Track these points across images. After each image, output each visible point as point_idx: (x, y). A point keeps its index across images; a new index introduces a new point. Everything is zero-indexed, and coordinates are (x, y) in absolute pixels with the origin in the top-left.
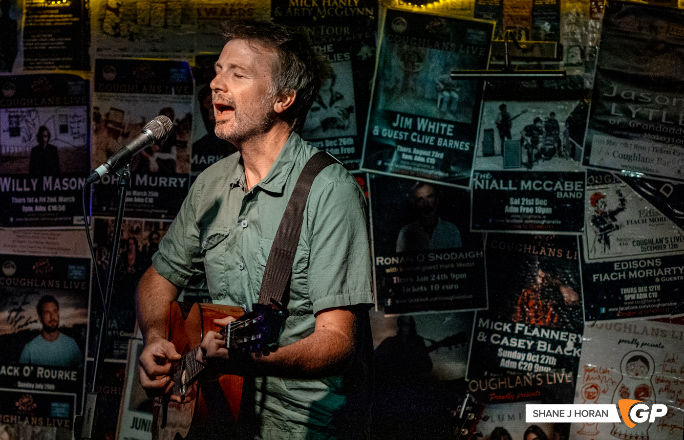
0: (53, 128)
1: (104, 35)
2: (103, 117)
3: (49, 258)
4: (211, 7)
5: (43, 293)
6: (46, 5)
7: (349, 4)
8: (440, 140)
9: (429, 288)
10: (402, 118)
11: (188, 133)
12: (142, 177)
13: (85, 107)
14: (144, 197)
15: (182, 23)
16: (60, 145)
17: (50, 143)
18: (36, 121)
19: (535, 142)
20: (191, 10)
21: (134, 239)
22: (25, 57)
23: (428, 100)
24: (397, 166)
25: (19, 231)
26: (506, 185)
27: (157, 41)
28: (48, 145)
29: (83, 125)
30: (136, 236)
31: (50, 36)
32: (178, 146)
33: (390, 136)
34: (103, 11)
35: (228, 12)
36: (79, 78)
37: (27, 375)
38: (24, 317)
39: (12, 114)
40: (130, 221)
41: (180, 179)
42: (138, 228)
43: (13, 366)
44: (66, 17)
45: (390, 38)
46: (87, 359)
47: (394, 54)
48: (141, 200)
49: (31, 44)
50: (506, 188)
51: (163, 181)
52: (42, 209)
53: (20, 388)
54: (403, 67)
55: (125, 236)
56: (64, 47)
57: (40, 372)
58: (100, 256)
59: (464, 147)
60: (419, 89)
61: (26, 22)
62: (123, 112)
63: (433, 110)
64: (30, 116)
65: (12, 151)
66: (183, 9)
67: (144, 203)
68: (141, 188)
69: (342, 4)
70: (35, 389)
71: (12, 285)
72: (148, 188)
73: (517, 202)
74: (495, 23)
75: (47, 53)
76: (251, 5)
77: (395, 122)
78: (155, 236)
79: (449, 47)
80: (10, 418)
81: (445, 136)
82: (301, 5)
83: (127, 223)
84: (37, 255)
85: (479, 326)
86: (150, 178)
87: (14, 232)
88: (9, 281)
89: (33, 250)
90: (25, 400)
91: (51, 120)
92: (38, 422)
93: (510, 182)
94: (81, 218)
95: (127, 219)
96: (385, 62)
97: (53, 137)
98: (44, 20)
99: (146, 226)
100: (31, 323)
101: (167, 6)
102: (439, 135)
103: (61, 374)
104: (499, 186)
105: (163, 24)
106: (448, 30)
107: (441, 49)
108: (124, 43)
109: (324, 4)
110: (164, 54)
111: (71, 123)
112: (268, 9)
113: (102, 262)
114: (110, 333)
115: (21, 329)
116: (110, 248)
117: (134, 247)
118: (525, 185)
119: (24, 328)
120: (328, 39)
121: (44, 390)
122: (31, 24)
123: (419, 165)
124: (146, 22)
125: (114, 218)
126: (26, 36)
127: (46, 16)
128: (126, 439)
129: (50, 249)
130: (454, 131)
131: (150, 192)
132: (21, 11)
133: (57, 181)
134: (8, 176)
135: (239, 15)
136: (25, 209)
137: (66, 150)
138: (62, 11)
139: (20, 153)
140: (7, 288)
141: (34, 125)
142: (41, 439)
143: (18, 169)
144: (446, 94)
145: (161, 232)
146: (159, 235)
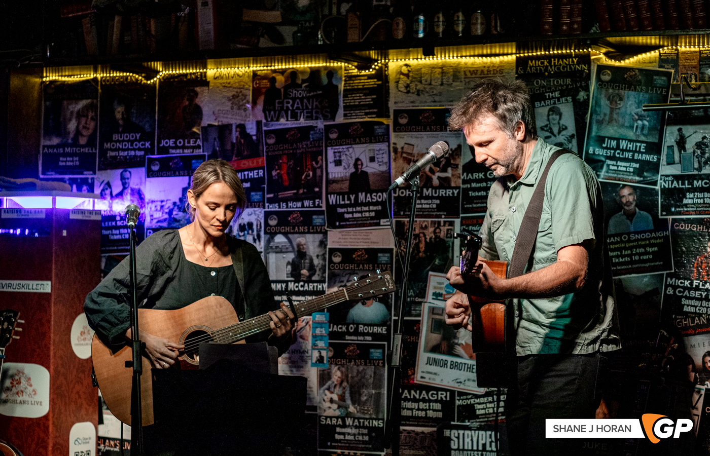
0: (364, 159)
1: (400, 93)
2: (400, 150)
3: (365, 249)
4: (473, 69)
5: (361, 274)
6: (358, 73)
7: (571, 63)
8: (636, 154)
9: (632, 259)
10: (609, 141)
11: (459, 157)
12: (427, 190)
13: (387, 144)
14: (430, 204)
15: (453, 81)
17: (363, 169)
18: (353, 155)
19: (703, 153)
20: (459, 72)
21: (423, 233)
22: (344, 110)
23: (627, 127)
24: (606, 174)
25: (343, 231)
26: (683, 184)
27: (436, 95)
28: (362, 171)
29: (386, 156)
30: (425, 231)
31: (361, 95)
32: (452, 168)
33: (601, 154)
34: (398, 76)
35: (486, 72)
36: (382, 123)
37: (352, 331)
39: (336, 151)
40: (420, 221)
41: (454, 190)
42: (426, 225)
43: (342, 325)
44: (372, 82)
45: (600, 85)
46: (393, 318)
47: (603, 96)
48: (428, 206)
49: (348, 101)
50: (684, 186)
51: (442, 192)
52: (359, 215)
53: (348, 340)
54: (609, 105)
55: (417, 231)
56: (372, 102)
57: (361, 328)
58: (400, 246)
59: (653, 159)
60: (621, 120)
61: (344, 86)
62: (413, 145)
63: (631, 134)
64: (349, 151)
65: (339, 176)
66: (454, 71)
67: (430, 208)
68: (427, 198)
69: (565, 63)
70: (358, 340)
71: (339, 269)
72: (432, 198)
73: (691, 195)
74: (673, 71)
75: (359, 107)
76: (501, 66)
77: (604, 144)
78: (438, 230)
79: (641, 89)
80: (341, 361)
81: (639, 152)
82: (537, 65)
83: (418, 222)
84: (356, 247)
85: (668, 283)
86: (434, 191)
88: (337, 267)
89: (353, 244)
90: (351, 348)
91: (363, 154)
92: (361, 363)
93: (686, 182)
94: (385, 220)
95: (418, 220)
96: (596, 103)
97: (364, 165)
98: (356, 84)
99: (431, 224)
101: (443, 70)
102: (634, 152)
103: (376, 330)
104: (679, 185)
105: (440, 83)
106: (640, 77)
107: (635, 91)
108: (413, 97)
109: (553, 64)
110: (441, 104)
111: (377, 154)
112: (512, 70)
113: (402, 250)
114: (409, 299)
116: (406, 241)
117: (423, 238)
118: (696, 184)
120: (556, 88)
121: (364, 341)
122: (348, 88)
123: (621, 173)
124: (429, 82)
125: (409, 219)
126: (345, 96)
127: (359, 81)
128: (423, 372)
129: (366, 243)
130: (646, 148)
131: (433, 200)
132: (341, 79)
133: (369, 195)
134: (334, 194)
135: (494, 74)
136: (347, 216)
137: (374, 174)
138: (370, 77)
139: (342, 177)
140: (336, 271)
141: (351, 157)
142: (363, 374)
143: (341, 189)
144: (640, 122)
145: (442, 228)
146: (441, 230)
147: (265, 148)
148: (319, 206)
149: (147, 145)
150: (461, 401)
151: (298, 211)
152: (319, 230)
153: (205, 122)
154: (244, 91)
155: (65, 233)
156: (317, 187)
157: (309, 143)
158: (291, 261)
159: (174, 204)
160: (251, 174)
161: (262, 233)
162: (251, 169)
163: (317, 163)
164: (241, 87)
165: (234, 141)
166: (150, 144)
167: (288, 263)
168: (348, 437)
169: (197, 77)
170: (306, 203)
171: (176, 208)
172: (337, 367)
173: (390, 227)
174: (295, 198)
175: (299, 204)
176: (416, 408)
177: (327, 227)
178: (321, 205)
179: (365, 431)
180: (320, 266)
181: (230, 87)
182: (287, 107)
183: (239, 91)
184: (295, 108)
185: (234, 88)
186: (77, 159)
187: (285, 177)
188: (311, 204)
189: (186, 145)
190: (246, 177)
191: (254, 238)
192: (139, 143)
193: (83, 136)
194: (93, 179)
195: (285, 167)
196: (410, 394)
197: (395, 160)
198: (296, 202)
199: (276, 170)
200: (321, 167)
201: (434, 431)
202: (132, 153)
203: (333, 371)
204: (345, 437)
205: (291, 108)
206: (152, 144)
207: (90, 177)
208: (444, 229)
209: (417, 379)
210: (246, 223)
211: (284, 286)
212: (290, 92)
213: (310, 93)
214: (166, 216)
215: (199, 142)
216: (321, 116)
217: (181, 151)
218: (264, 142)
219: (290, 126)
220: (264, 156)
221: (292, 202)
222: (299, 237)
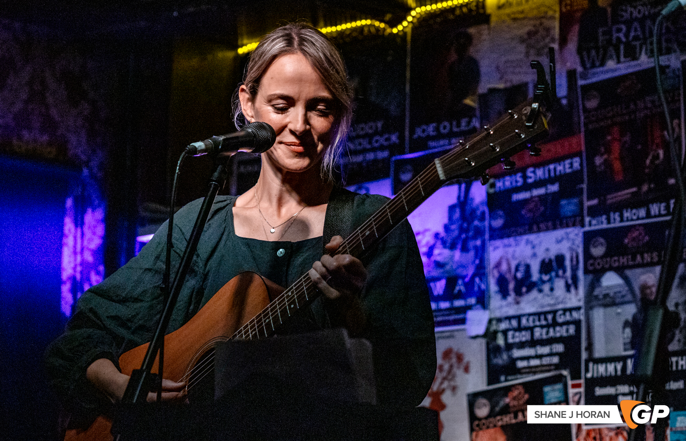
147: (582, 118)
149: (394, 138)
151: (640, 225)
153: (484, 86)
154: (547, 23)
156: (671, 177)
158: (630, 318)
159: (437, 235)
160: (560, 168)
161: (580, 273)
162: (559, 160)
163: (671, 132)
164: (542, 15)
166: (398, 138)
167: (626, 324)
169: (470, 10)
170: (654, 209)
171: (439, 244)
174: (635, 203)
175: (642, 213)
181: (524, 18)
182: (618, 39)
183: (538, 22)
184: (631, 38)
185: (530, 19)
187: (617, 165)
188: (662, 208)
189: (455, 129)
190: (552, 174)
191: (566, 283)
192: (381, 136)
195: (616, 148)
198: (636, 208)
199: (602, 155)
200: (678, 139)
202: (370, 156)
205: (624, 39)
206: (401, 137)
210: (553, 257)
211: (619, 366)
212: (622, 10)
213: (655, 8)
215: (476, 123)
216: (675, 46)
217: (446, 141)
218: (581, 107)
219: (624, 72)
220: (580, 132)
221: (629, 210)
222: (643, 273)
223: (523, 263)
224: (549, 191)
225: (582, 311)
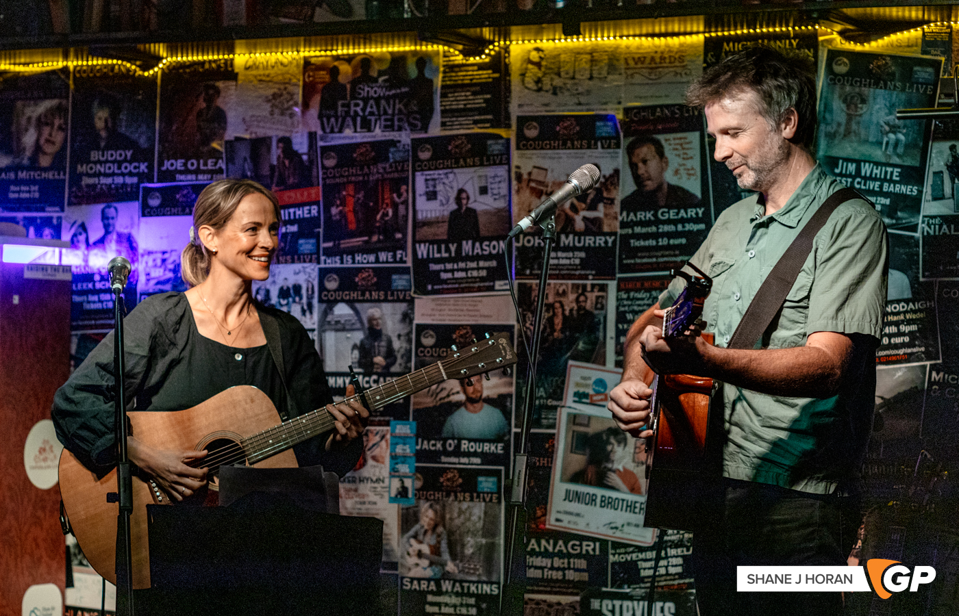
0: (472, 190)
1: (526, 91)
2: (525, 176)
3: (472, 326)
4: (639, 55)
6: (464, 61)
7: (787, 46)
8: (886, 185)
10: (845, 164)
11: (615, 188)
12: (567, 237)
13: (506, 167)
14: (570, 258)
15: (608, 73)
16: (479, 207)
17: (469, 206)
18: (454, 184)
20: (618, 60)
21: (560, 302)
22: (442, 117)
23: (872, 143)
25: (438, 299)
26: (957, 230)
27: (582, 94)
29: (504, 185)
30: (562, 299)
31: (468, 93)
32: (605, 203)
34: (525, 66)
35: (658, 60)
36: (499, 137)
37: (450, 449)
38: (445, 389)
39: (428, 177)
40: (555, 284)
41: (608, 238)
42: (564, 291)
43: (436, 440)
44: (485, 73)
45: (831, 80)
46: (514, 430)
47: (836, 96)
48: (567, 262)
49: (449, 103)
50: (958, 233)
51: (589, 241)
52: (463, 275)
53: (444, 463)
54: (845, 109)
55: (551, 299)
56: (484, 105)
57: (465, 445)
58: (524, 321)
59: (912, 191)
60: (863, 132)
61: (443, 81)
62: (546, 170)
63: (878, 154)
64: (447, 178)
65: (433, 215)
66: (610, 59)
67: (570, 265)
68: (566, 249)
70: (460, 464)
71: (432, 356)
72: (574, 249)
74: (943, 59)
75: (464, 112)
76: (682, 51)
77: (838, 168)
78: (582, 298)
79: (895, 86)
80: (434, 495)
81: (891, 181)
82: (736, 49)
83: (552, 286)
84: (457, 323)
85: (933, 379)
86: (576, 238)
87: (433, 300)
88: (428, 352)
89: (454, 318)
90: (450, 475)
91: (470, 182)
92: (464, 497)
94: (502, 282)
95: (552, 282)
96: (825, 108)
97: (471, 200)
98: (461, 78)
99: (572, 288)
100: (453, 394)
101: (593, 57)
102: (883, 180)
103: (488, 448)
105: (589, 76)
106: (893, 68)
107: (885, 88)
108: (547, 97)
110: (588, 107)
111: (491, 183)
112: (699, 56)
113: (527, 328)
114: (537, 402)
115: (442, 401)
117: (560, 310)
119: (446, 400)
121: (469, 464)
122: (448, 83)
124: (571, 74)
125: (538, 281)
126: (444, 95)
127: (464, 73)
128: (558, 512)
129: (471, 316)
130: (900, 174)
131: (576, 253)
132: (437, 70)
133: (477, 244)
134: (425, 242)
135: (670, 63)
136: (444, 276)
137: (486, 212)
138: (481, 67)
139: (438, 218)
140: (427, 359)
141: (452, 188)
142: (467, 515)
143: (436, 234)
144: (892, 136)
145: (588, 295)
146: (586, 298)
147: (321, 173)
148: (402, 261)
149: (143, 167)
150: (617, 556)
151: (369, 268)
152: (401, 297)
153: (230, 134)
154: (290, 88)
155: (16, 300)
156: (399, 232)
157: (387, 165)
158: (358, 343)
160: (299, 212)
161: (315, 301)
162: (299, 205)
163: (400, 196)
164: (287, 81)
165: (275, 163)
166: (147, 167)
167: (355, 347)
168: (445, 610)
169: (219, 66)
170: (383, 256)
172: (427, 504)
173: (509, 293)
174: (366, 249)
175: (372, 258)
176: (549, 566)
177: (415, 292)
178: (404, 259)
179: (472, 601)
180: (402, 351)
181: (270, 81)
182: (356, 112)
183: (282, 87)
184: (367, 113)
185: (276, 83)
186: (36, 188)
187: (351, 217)
188: (389, 257)
189: (202, 168)
190: (292, 217)
191: (302, 308)
192: (131, 164)
193: (45, 153)
194: (59, 218)
195: (351, 201)
196: (539, 545)
197: (518, 191)
198: (367, 254)
199: (338, 206)
200: (405, 202)
201: (577, 602)
202: (119, 180)
203: (423, 510)
204: (440, 609)
205: (361, 114)
206: (150, 167)
207: (55, 215)
208: (592, 296)
209: (551, 523)
211: (348, 380)
212: (360, 88)
213: (390, 91)
214: (170, 275)
215: (222, 164)
216: (406, 125)
217: (194, 177)
218: (320, 166)
219: (359, 140)
220: (318, 185)
221: (360, 255)
222: (371, 307)
223: (263, 288)
224: (288, 231)
225: (316, 333)
